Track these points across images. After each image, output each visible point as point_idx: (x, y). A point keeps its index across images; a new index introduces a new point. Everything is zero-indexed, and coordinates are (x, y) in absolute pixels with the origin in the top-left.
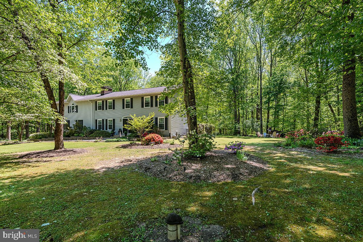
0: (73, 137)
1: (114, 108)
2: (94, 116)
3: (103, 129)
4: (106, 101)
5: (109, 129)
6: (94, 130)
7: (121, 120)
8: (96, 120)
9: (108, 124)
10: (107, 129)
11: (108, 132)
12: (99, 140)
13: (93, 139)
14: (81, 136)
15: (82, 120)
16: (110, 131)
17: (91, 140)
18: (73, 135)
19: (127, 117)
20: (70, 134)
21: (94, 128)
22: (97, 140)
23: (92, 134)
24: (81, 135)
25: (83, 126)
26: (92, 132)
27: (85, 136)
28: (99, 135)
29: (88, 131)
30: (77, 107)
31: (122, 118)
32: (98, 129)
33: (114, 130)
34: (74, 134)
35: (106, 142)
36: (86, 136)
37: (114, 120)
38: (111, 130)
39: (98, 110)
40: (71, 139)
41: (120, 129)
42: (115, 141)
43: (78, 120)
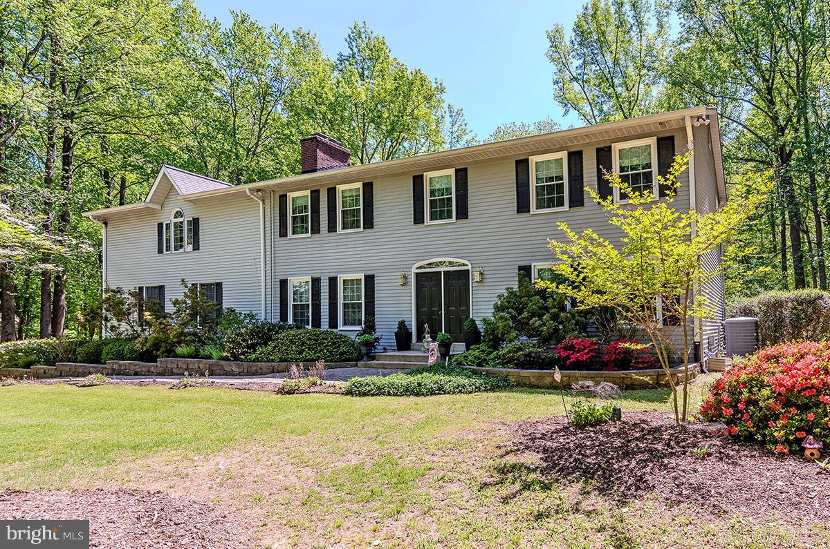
0: (170, 362)
1: (369, 224)
2: (274, 264)
3: (317, 323)
4: (332, 192)
5: (345, 324)
6: (274, 326)
7: (405, 277)
8: (284, 283)
9: (341, 301)
10: (333, 324)
11: (343, 339)
12: (304, 383)
13: (273, 372)
14: (210, 357)
15: (219, 285)
16: (352, 332)
17: (258, 380)
18: (170, 353)
19: (437, 264)
20: (156, 345)
21: (275, 319)
22: (293, 382)
23: (266, 344)
24: (208, 350)
25: (219, 311)
26: (263, 335)
27: (226, 359)
28: (300, 353)
29: (243, 331)
30: (195, 223)
31: (414, 270)
32: (290, 321)
33: (370, 327)
34: (173, 345)
35: (349, 393)
36: (234, 355)
37: (370, 280)
38: (359, 328)
39: (290, 235)
40: (159, 370)
41: (402, 325)
42: (408, 391)
43: (202, 285)
